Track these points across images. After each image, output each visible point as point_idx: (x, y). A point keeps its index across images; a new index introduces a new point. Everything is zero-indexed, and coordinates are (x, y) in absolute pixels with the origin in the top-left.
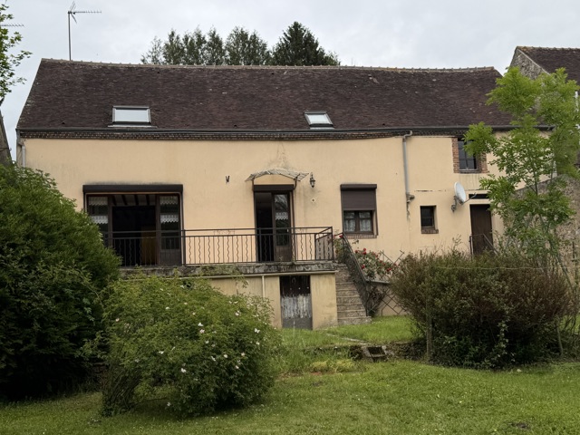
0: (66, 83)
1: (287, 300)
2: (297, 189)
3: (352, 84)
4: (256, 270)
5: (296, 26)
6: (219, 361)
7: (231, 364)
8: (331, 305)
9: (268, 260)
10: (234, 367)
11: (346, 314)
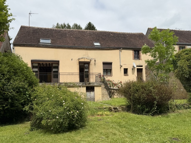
0: (27, 32)
1: (88, 93)
2: (91, 63)
3: (106, 36)
4: (80, 85)
5: (90, 23)
6: (70, 114)
7: (74, 115)
8: (100, 95)
9: (83, 82)
10: (75, 116)
11: (104, 97)
